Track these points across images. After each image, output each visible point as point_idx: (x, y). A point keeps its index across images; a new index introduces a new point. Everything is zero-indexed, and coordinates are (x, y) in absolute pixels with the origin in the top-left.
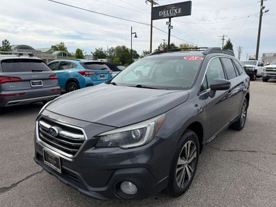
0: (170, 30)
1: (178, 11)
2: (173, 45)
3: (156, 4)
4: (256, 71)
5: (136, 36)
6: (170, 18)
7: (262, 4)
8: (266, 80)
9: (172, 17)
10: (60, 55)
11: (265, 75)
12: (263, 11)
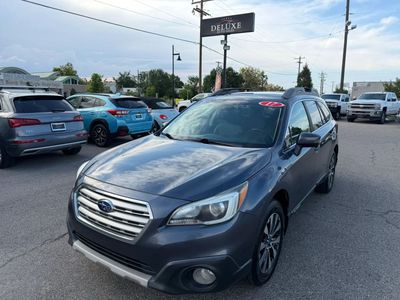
0: (225, 51)
1: (236, 26)
2: (230, 69)
3: (206, 14)
4: (339, 107)
5: (179, 59)
6: (226, 35)
7: (347, 19)
8: (352, 119)
9: (229, 34)
10: (67, 81)
11: (350, 114)
12: (349, 27)
